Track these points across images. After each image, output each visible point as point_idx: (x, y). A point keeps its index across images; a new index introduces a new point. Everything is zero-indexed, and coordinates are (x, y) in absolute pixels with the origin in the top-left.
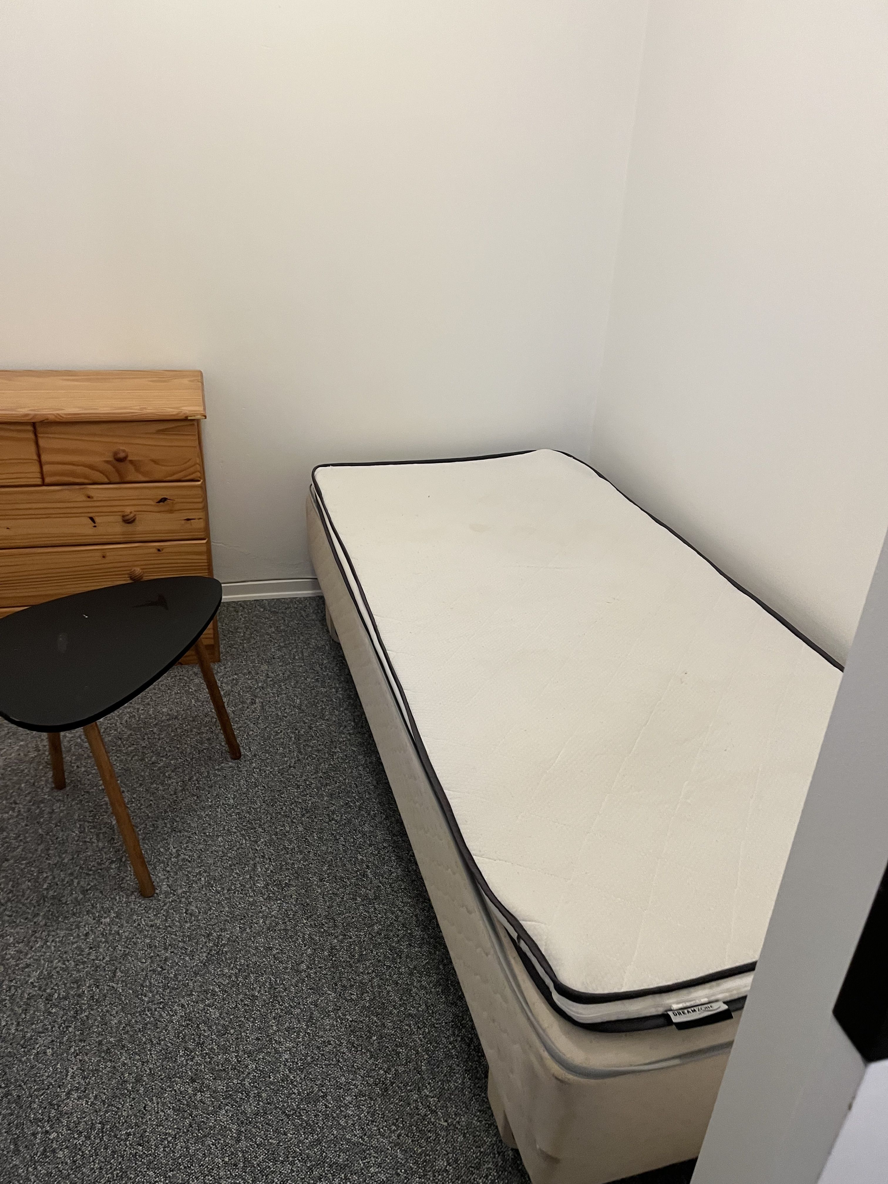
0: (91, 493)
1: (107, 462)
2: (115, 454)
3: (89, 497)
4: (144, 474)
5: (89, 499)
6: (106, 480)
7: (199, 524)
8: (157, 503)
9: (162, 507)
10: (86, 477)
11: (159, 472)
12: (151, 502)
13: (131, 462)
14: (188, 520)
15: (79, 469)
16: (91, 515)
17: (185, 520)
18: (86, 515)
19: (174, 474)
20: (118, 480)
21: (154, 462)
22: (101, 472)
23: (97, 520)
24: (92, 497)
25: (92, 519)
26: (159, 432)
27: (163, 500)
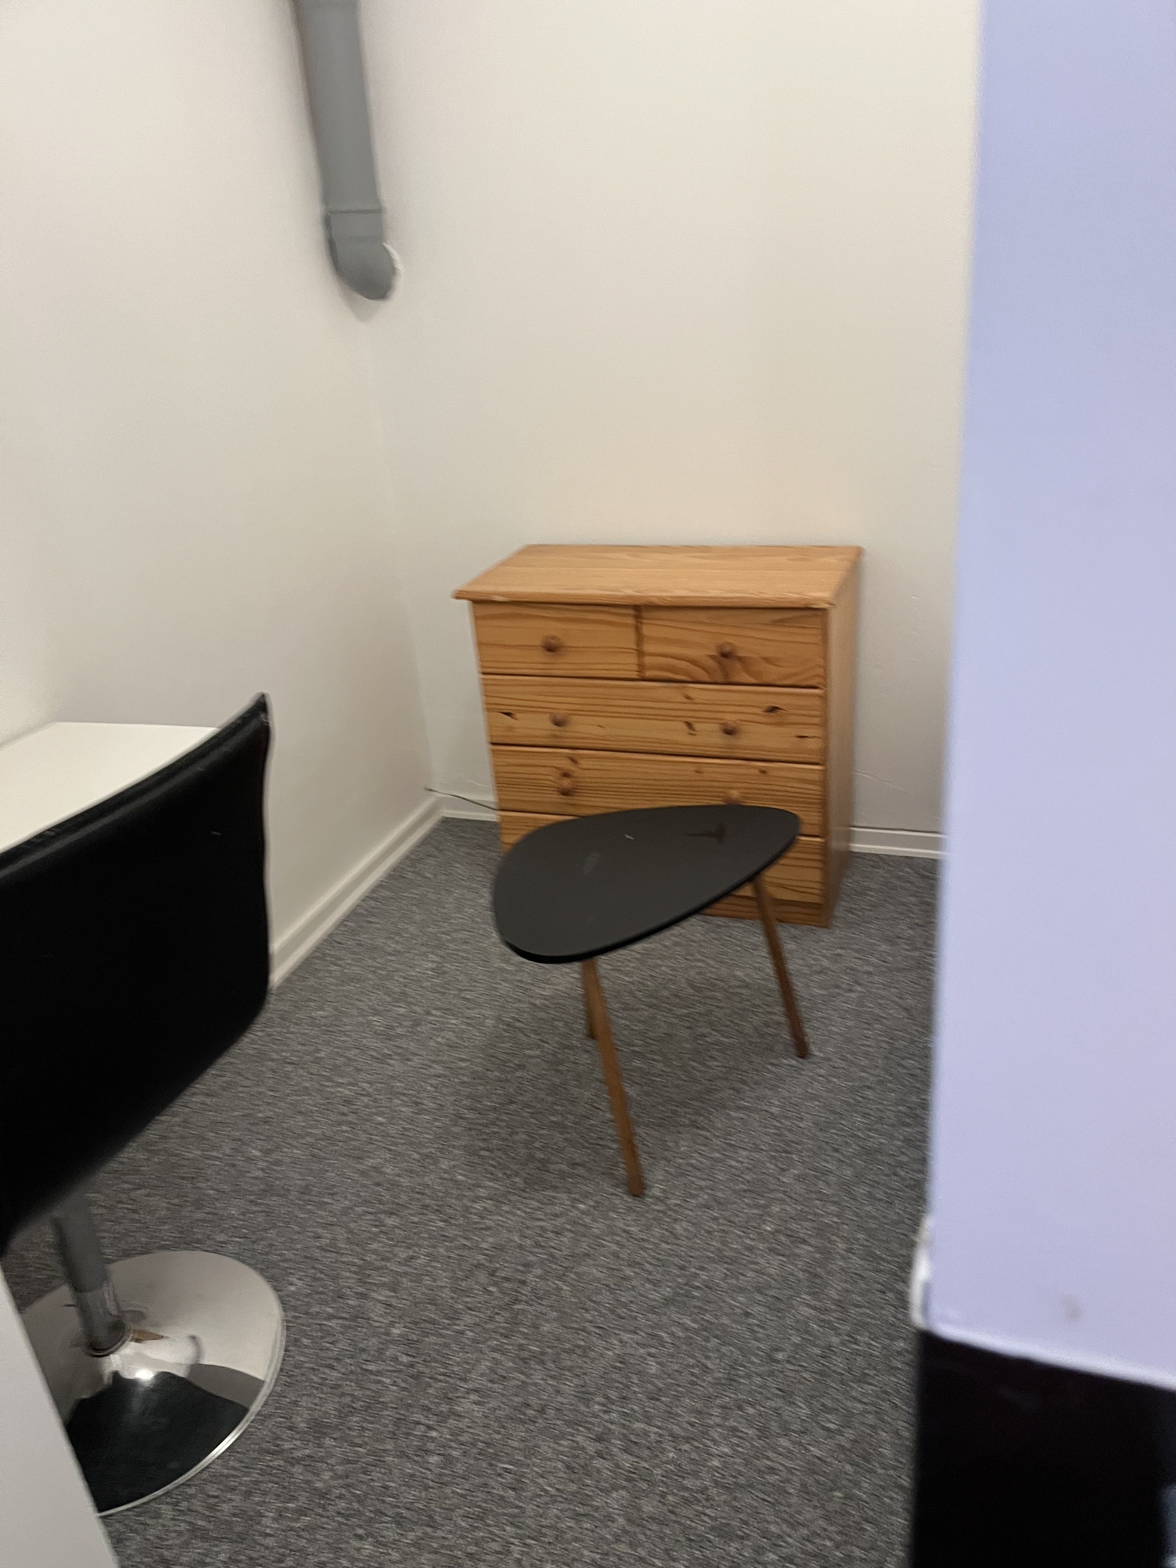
0: (691, 694)
1: (711, 657)
2: (720, 647)
3: (688, 699)
4: (753, 675)
5: (687, 701)
6: (707, 679)
7: (813, 744)
8: (765, 711)
9: (773, 718)
10: (686, 673)
11: (772, 673)
12: (758, 711)
13: (740, 659)
14: (802, 737)
16: (689, 720)
17: (798, 737)
18: (681, 719)
19: (788, 677)
20: (723, 680)
21: (767, 660)
22: (703, 668)
23: (697, 726)
24: (692, 699)
25: (689, 725)
26: (776, 623)
27: (773, 709)
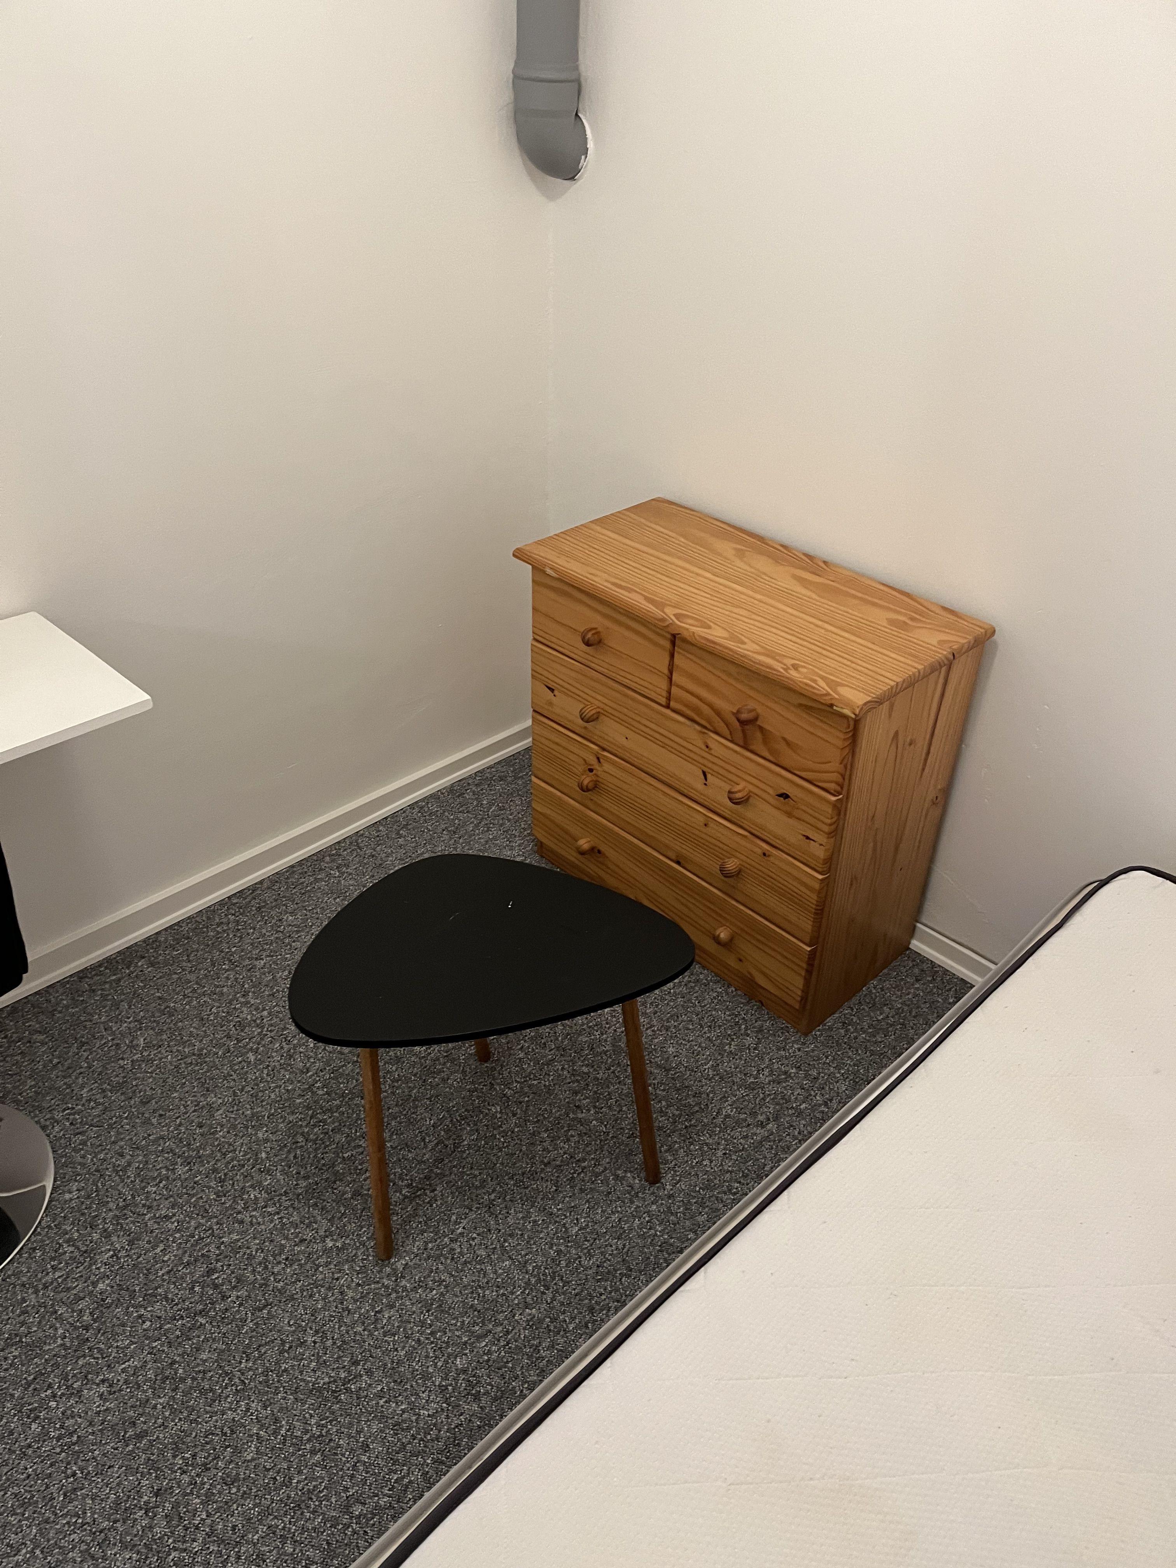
0: (710, 743)
1: (736, 716)
3: (707, 747)
4: (772, 751)
6: (729, 737)
7: (818, 851)
8: (777, 795)
9: (782, 804)
10: (709, 720)
11: (790, 758)
12: (771, 791)
13: (761, 728)
14: (808, 838)
15: (706, 710)
16: (705, 769)
17: (804, 836)
18: (703, 767)
19: (805, 770)
20: (742, 743)
21: (787, 742)
22: (724, 722)
23: (709, 778)
24: (711, 749)
25: (704, 774)
26: (800, 705)
27: (785, 796)
